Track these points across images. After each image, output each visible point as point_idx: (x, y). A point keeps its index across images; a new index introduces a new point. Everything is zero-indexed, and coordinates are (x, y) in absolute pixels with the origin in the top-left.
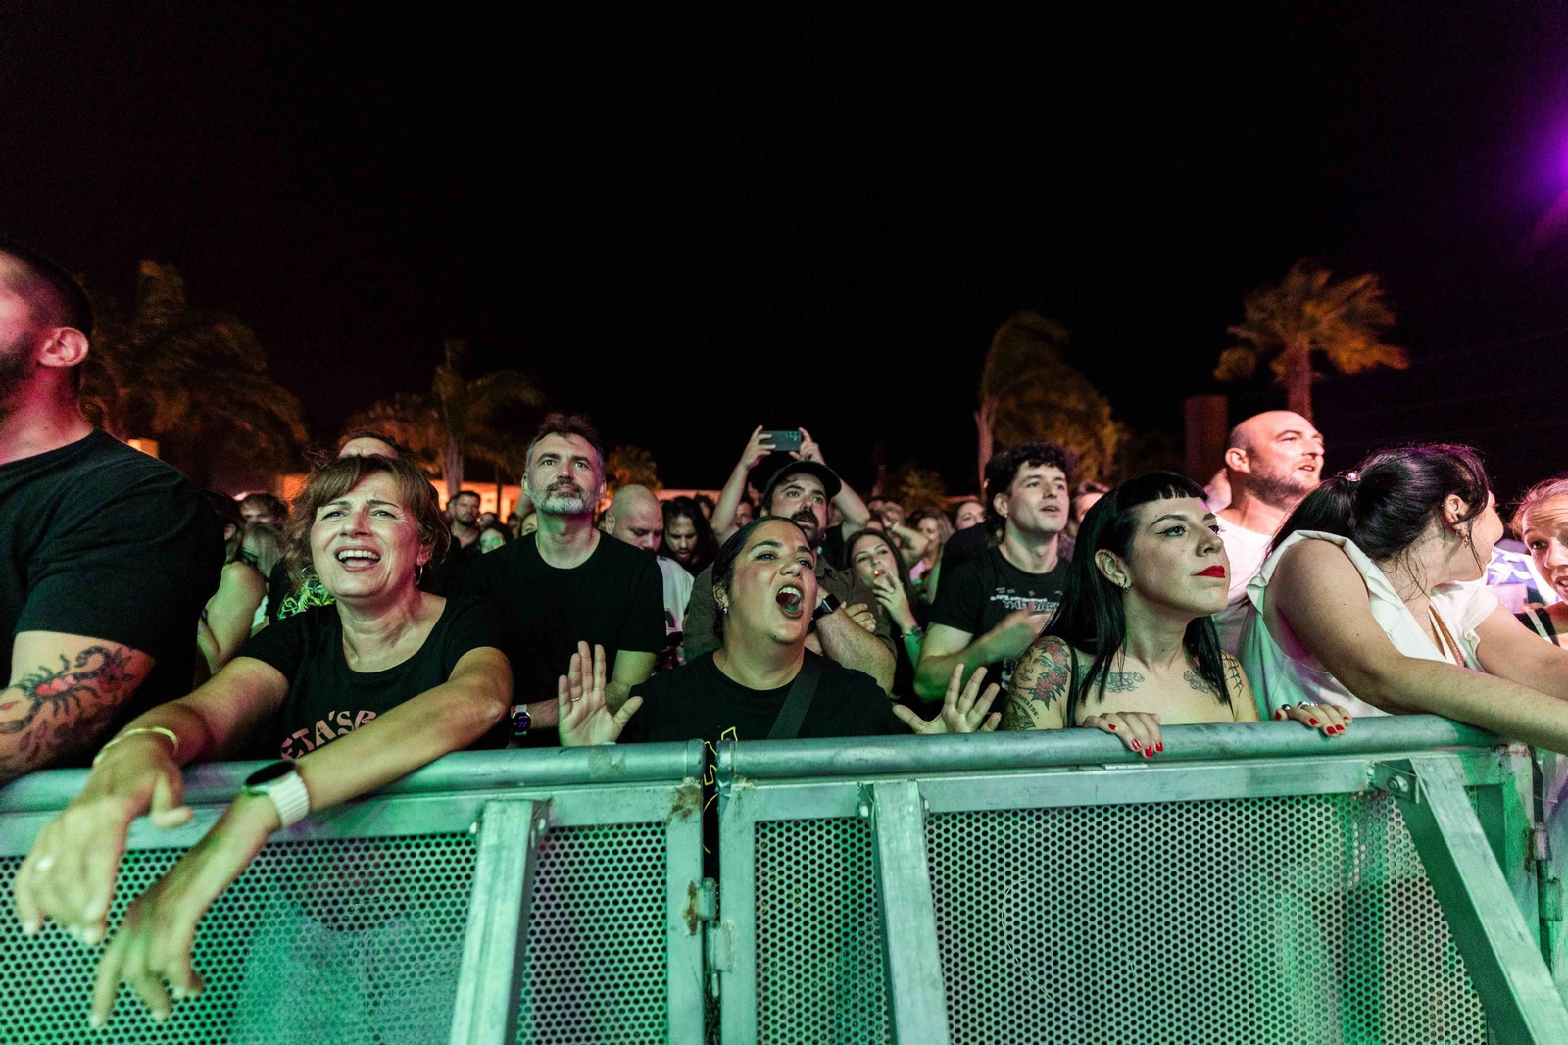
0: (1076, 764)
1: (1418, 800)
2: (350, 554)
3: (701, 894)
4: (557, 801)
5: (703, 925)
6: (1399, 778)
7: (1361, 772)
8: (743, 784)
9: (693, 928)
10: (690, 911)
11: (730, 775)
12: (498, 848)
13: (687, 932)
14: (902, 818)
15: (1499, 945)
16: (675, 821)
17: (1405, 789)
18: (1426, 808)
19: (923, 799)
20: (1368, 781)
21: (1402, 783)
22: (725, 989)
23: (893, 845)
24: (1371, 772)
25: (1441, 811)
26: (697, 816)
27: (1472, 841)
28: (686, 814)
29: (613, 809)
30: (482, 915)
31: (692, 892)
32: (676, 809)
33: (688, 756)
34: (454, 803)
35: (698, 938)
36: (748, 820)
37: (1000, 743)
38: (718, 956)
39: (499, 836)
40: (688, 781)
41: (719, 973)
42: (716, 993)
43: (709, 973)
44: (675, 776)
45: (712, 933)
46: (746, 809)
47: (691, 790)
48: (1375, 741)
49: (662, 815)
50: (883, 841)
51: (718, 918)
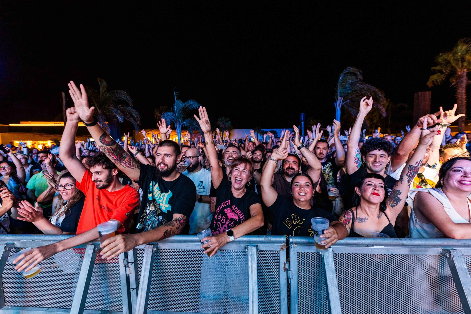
0: (367, 245)
1: (451, 259)
2: (238, 179)
3: (286, 264)
4: (259, 246)
5: (287, 270)
6: (447, 254)
7: (439, 251)
8: (294, 245)
9: (285, 270)
10: (284, 267)
11: (292, 243)
12: (252, 255)
13: (284, 271)
14: (329, 255)
15: (466, 292)
16: (281, 251)
17: (448, 256)
18: (453, 261)
19: (333, 251)
20: (440, 253)
21: (448, 255)
22: (291, 282)
23: (327, 260)
24: (441, 251)
25: (456, 262)
26: (285, 250)
27: (464, 269)
28: (283, 250)
29: (269, 248)
30: (251, 266)
31: (285, 264)
32: (281, 249)
33: (283, 239)
34: (240, 245)
35: (286, 272)
36: (296, 252)
37: (350, 240)
38: (290, 276)
39: (252, 253)
40: (283, 244)
41: (290, 279)
42: (289, 282)
43: (288, 279)
44: (281, 242)
45: (289, 272)
46: (295, 250)
47: (284, 245)
48: (442, 245)
49: (279, 249)
50: (325, 259)
51: (290, 269)
